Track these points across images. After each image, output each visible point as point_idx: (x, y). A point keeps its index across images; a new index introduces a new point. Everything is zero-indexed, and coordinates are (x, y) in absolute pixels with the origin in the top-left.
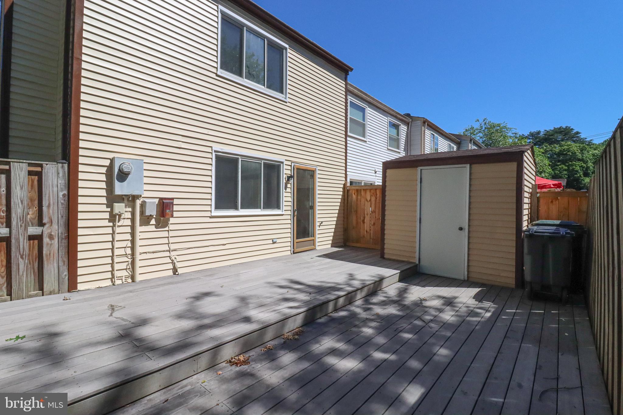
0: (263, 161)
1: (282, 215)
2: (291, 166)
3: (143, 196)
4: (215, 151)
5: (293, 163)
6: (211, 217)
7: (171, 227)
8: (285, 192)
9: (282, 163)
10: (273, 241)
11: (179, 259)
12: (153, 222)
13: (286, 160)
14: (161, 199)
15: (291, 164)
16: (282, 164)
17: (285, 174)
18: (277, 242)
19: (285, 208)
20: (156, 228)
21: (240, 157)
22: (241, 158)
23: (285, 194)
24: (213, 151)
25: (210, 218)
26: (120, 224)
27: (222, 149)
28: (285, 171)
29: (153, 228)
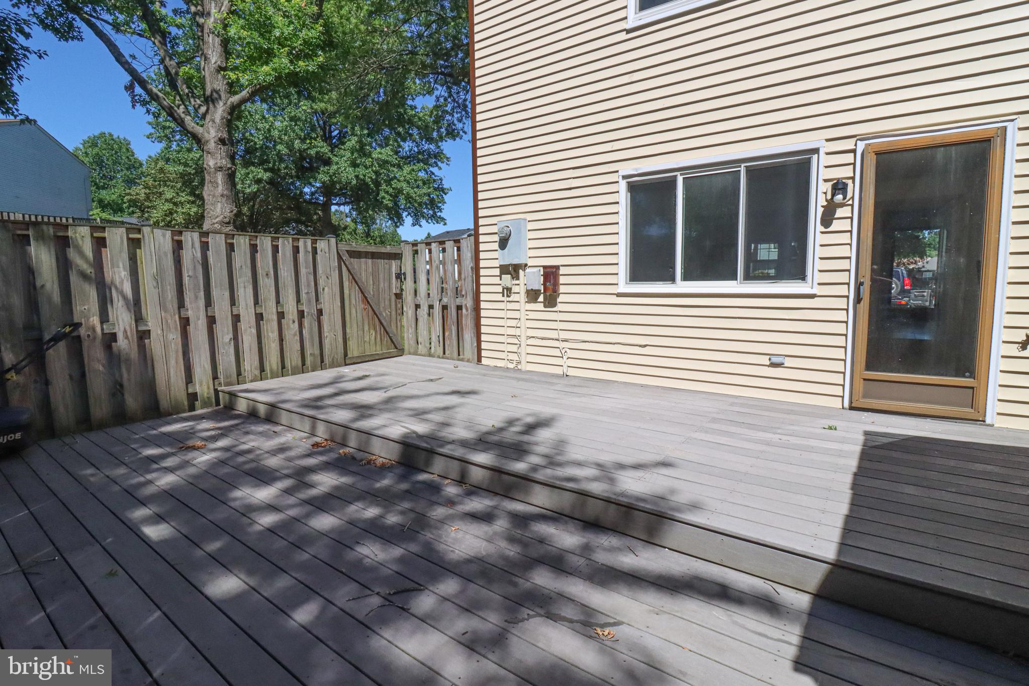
0: (743, 165)
1: (812, 296)
2: (854, 151)
3: (529, 265)
4: (624, 177)
5: (861, 140)
6: (619, 295)
7: (560, 307)
8: (822, 233)
9: (816, 151)
10: (770, 359)
11: (571, 354)
12: (541, 298)
13: (827, 140)
14: (545, 267)
15: (856, 145)
16: (815, 157)
17: (826, 181)
18: (786, 365)
19: (820, 278)
20: (545, 307)
21: (678, 173)
22: (681, 175)
23: (822, 239)
24: (621, 177)
25: (617, 296)
26: (510, 299)
27: (636, 170)
28: (825, 174)
29: (540, 306)
